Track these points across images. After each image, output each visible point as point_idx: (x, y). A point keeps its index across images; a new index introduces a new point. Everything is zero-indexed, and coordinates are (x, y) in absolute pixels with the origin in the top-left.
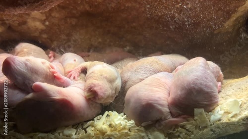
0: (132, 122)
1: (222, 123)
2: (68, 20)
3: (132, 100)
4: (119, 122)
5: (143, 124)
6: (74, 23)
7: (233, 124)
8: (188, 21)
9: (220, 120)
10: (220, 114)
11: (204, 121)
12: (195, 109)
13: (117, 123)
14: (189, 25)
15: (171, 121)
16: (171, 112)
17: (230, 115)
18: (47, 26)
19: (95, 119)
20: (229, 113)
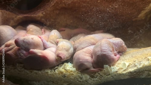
0: (75, 69)
1: (117, 74)
2: (55, 11)
3: (76, 58)
4: (69, 68)
5: (79, 70)
6: (58, 13)
7: (123, 74)
8: (101, 23)
9: (117, 72)
10: (117, 69)
11: (108, 72)
12: (104, 65)
13: (68, 69)
14: (102, 25)
15: (92, 70)
16: (93, 66)
17: (123, 70)
18: (44, 15)
19: (59, 66)
20: (122, 69)
